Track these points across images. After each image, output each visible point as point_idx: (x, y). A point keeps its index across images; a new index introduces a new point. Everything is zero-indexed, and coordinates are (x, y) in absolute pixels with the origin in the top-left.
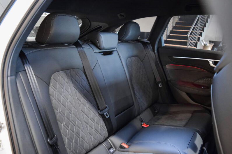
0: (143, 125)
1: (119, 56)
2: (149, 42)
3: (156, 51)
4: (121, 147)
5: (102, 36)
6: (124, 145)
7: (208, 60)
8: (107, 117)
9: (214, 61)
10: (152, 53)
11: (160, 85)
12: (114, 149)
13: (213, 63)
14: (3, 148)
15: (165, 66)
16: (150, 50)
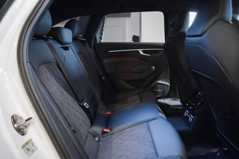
0: (107, 113)
1: (74, 52)
2: (85, 40)
3: (93, 48)
4: (104, 133)
5: (64, 30)
6: (105, 130)
7: (138, 50)
8: (87, 107)
9: (143, 50)
10: (90, 50)
11: (103, 78)
12: (98, 137)
13: (142, 52)
14: (36, 147)
15: (103, 61)
16: (88, 47)
